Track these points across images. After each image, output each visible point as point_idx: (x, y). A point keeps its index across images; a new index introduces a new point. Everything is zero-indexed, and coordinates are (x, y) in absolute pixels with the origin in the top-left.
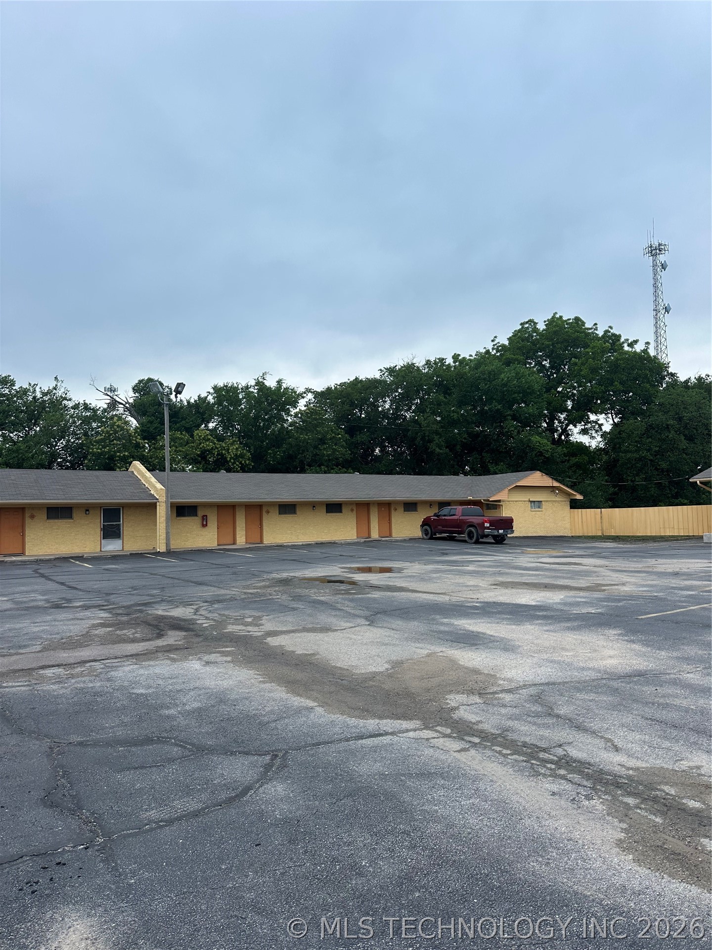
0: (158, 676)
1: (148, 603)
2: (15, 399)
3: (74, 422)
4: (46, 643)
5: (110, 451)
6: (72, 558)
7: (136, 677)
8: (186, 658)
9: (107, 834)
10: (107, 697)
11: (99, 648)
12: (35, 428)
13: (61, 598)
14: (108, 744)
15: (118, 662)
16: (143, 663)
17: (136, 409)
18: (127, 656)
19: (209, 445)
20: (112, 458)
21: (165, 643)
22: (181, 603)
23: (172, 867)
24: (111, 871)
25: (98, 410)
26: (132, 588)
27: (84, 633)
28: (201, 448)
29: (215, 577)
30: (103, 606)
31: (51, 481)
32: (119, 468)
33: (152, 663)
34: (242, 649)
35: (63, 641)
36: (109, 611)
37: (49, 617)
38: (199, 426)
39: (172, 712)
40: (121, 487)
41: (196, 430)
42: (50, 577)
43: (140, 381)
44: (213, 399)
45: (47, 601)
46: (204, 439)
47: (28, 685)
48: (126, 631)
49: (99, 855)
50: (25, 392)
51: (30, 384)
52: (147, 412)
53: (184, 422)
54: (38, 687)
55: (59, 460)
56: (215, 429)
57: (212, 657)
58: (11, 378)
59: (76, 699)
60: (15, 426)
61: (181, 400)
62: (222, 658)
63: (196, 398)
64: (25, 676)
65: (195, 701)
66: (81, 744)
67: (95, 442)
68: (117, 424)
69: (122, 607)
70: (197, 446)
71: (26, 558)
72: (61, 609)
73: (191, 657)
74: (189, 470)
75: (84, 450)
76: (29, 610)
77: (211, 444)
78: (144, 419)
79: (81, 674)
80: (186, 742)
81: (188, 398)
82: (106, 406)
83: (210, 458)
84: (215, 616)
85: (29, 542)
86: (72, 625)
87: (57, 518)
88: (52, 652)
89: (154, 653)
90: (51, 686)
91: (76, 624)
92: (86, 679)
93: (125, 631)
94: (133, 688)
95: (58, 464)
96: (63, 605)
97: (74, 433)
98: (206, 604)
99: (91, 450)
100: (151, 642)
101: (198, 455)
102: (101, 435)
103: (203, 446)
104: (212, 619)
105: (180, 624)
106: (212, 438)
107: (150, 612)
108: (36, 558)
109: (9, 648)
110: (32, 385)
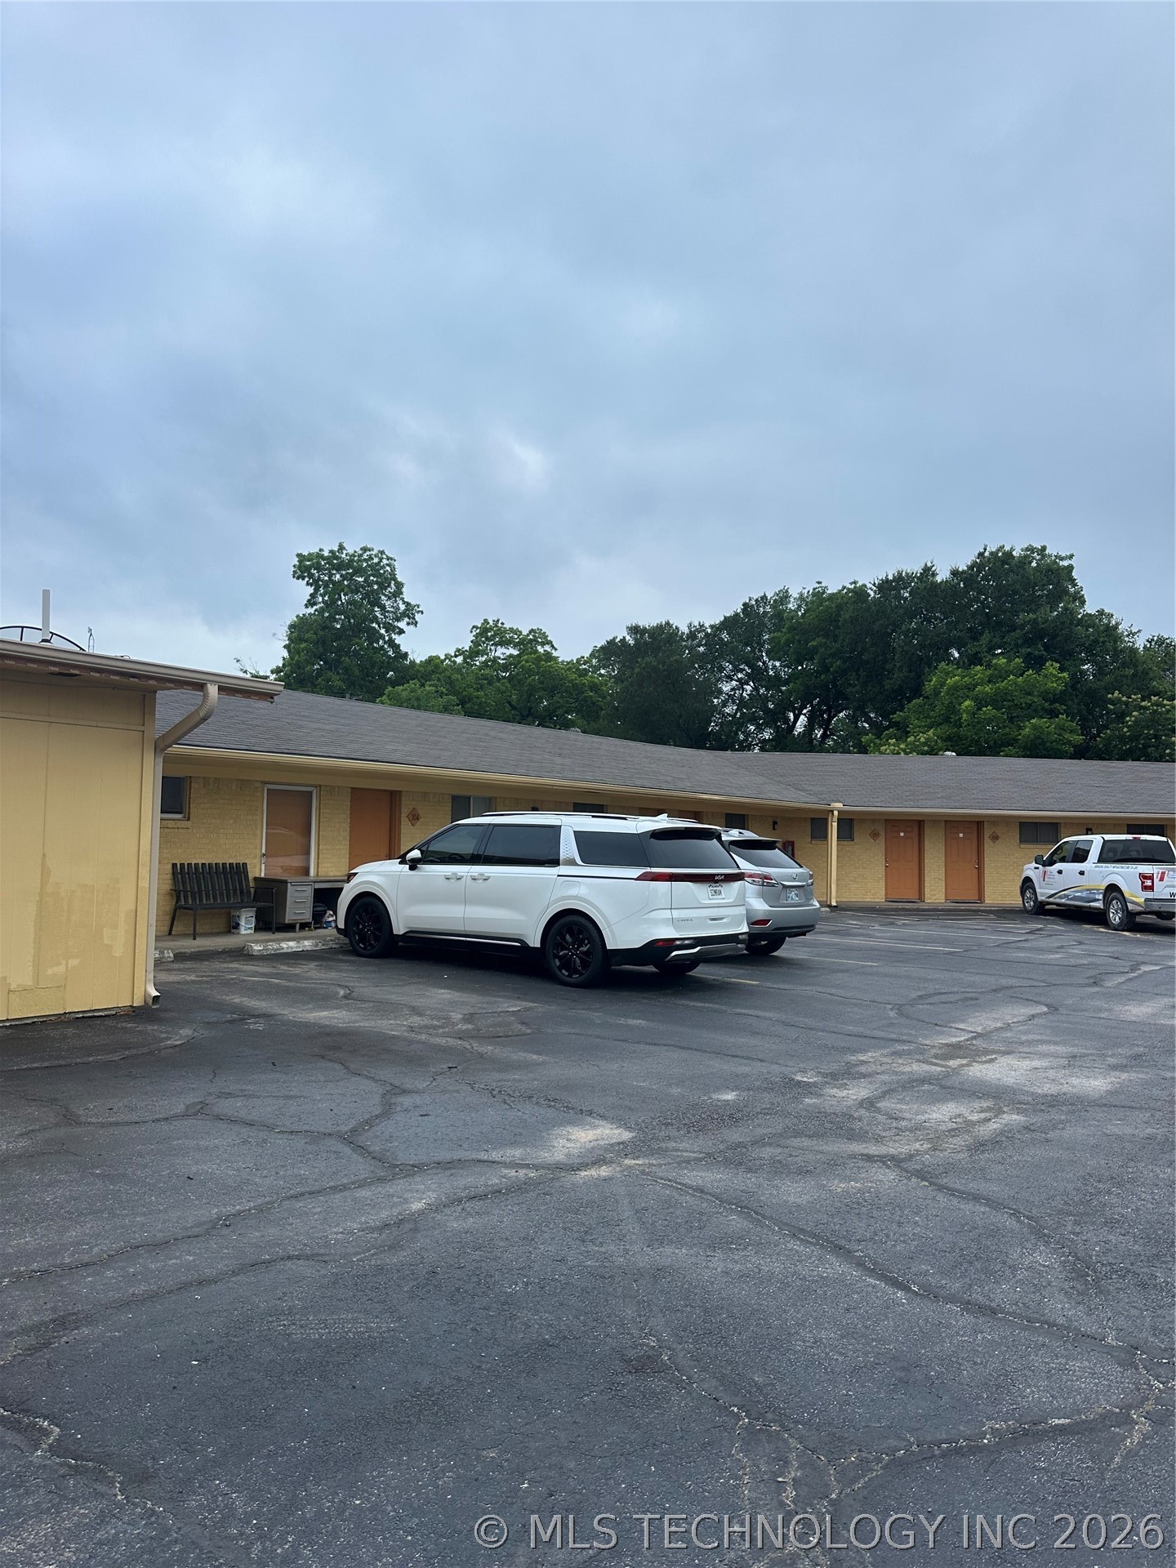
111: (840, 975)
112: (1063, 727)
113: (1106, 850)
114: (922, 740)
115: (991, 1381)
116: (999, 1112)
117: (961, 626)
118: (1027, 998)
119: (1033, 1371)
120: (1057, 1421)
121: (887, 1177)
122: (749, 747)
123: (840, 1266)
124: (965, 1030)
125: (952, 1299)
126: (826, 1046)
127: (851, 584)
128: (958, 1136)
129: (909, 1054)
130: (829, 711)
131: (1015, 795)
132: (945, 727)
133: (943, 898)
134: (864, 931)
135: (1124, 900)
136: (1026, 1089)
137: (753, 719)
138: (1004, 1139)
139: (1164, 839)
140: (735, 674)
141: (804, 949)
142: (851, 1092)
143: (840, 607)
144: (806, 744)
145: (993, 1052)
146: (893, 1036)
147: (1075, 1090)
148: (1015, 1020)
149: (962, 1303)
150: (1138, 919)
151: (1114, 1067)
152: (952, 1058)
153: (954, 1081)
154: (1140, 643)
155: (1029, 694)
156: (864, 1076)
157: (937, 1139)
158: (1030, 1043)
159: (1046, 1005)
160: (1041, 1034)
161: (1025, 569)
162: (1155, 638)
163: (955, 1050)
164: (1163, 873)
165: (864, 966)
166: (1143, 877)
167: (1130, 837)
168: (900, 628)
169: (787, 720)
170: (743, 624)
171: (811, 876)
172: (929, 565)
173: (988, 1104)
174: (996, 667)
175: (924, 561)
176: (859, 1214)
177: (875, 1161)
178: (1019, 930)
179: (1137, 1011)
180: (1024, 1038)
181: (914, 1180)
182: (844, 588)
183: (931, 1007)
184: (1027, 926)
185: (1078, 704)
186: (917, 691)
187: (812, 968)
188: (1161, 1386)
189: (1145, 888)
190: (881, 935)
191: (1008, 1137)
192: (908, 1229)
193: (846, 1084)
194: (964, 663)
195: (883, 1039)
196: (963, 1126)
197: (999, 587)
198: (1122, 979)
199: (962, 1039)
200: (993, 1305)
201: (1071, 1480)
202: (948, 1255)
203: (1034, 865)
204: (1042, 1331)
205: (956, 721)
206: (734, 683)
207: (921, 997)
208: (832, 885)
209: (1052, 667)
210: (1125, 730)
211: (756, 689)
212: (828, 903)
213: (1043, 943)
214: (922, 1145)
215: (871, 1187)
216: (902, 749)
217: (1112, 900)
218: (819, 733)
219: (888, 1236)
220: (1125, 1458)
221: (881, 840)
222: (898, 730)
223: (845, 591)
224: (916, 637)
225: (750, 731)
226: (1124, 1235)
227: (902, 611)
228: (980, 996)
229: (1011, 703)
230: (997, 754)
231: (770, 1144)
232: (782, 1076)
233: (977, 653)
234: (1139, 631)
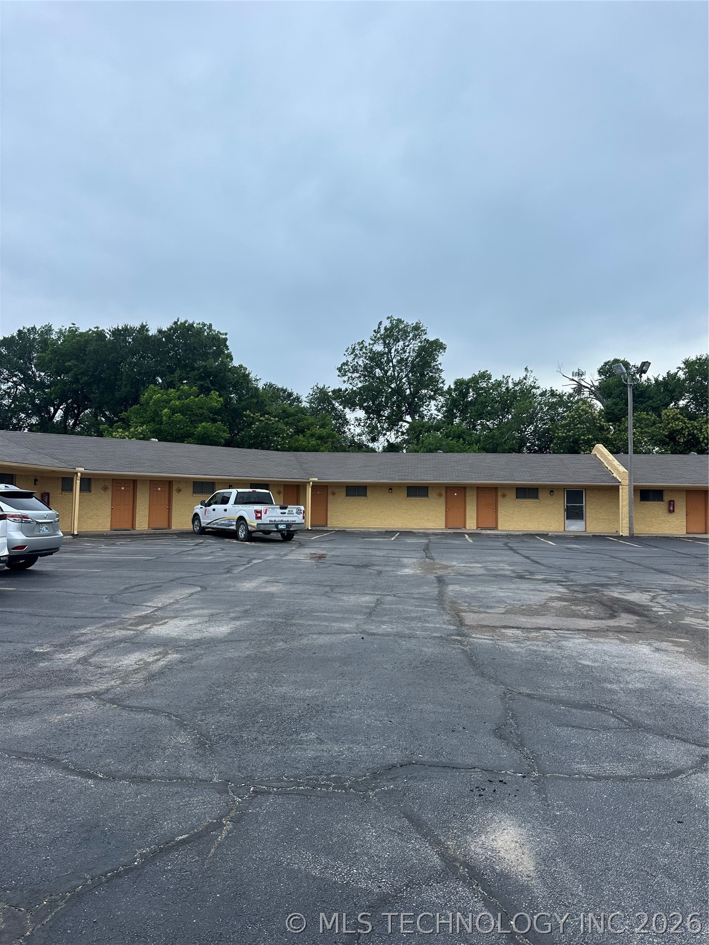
0: (605, 653)
1: (605, 584)
2: (491, 391)
3: (542, 409)
4: (509, 607)
5: (574, 434)
6: (538, 535)
7: (584, 650)
8: (636, 642)
9: (543, 772)
10: (556, 662)
11: (554, 618)
12: (507, 416)
13: (525, 570)
14: (552, 701)
15: (570, 634)
16: (593, 639)
17: (602, 392)
18: (578, 630)
19: (678, 425)
20: (576, 442)
21: (617, 624)
22: (638, 588)
23: (594, 814)
24: (542, 800)
25: (563, 395)
26: (591, 568)
27: (542, 603)
28: (669, 429)
29: (680, 567)
30: (562, 581)
31: (519, 463)
32: (584, 451)
33: (601, 640)
34: (698, 643)
35: (524, 607)
36: (567, 587)
37: (513, 586)
38: (668, 405)
39: (614, 687)
40: (584, 470)
41: (664, 409)
42: (517, 551)
43: (606, 364)
44: (684, 374)
45: (513, 571)
46: (672, 418)
47: (491, 640)
48: (581, 607)
49: (533, 785)
50: (499, 384)
51: (504, 377)
52: (612, 394)
53: (651, 401)
54: (499, 643)
55: (528, 444)
56: (686, 406)
57: (664, 645)
58: (488, 372)
59: (529, 658)
60: (491, 415)
61: (648, 379)
62: (674, 647)
63: (665, 375)
64: (490, 632)
65: (639, 682)
66: (529, 695)
67: (560, 426)
68: (581, 408)
69: (579, 585)
70: (665, 426)
71: (499, 533)
72: (524, 580)
73: (641, 641)
74: (656, 452)
75: (550, 434)
76: (497, 577)
77: (680, 423)
78: (610, 402)
79: (536, 639)
80: (624, 717)
81: (656, 376)
82: (571, 391)
83: (679, 439)
84: (673, 606)
85: (501, 518)
86: (533, 595)
87: (525, 497)
88: (513, 615)
89: (604, 631)
90: (510, 644)
91: (536, 595)
92: (540, 643)
93: (579, 608)
94: (581, 659)
95: (528, 448)
96: (527, 577)
97: (542, 419)
98: (664, 593)
99: (556, 435)
100: (603, 621)
101: (666, 436)
102: (566, 419)
103: (672, 427)
104: (669, 609)
105: (634, 609)
106: (682, 417)
107: (605, 593)
108: (507, 533)
109: (480, 607)
110: (505, 377)
111: (74, 579)
112: (218, 428)
113: (238, 497)
114: (139, 431)
115: (143, 823)
116: (167, 654)
117: (163, 364)
118: (190, 583)
119: (169, 810)
120: (180, 838)
121: (89, 707)
122: (20, 428)
123: (50, 772)
124: (151, 606)
125: (124, 777)
126: (59, 627)
127: (95, 328)
128: (139, 673)
129: (114, 625)
130: (78, 408)
131: (191, 466)
132: (152, 424)
133: (147, 527)
134: (95, 550)
135: (246, 525)
136: (183, 638)
137: (24, 409)
138: (167, 670)
139: (268, 491)
140: (11, 378)
141: (51, 564)
142: (72, 654)
143: (87, 342)
144: (62, 429)
145: (166, 618)
146: (105, 615)
147: (211, 635)
148: (182, 597)
149: (130, 778)
150: (254, 535)
151: (234, 619)
152: (141, 624)
153: (141, 639)
154: (261, 385)
155: (201, 408)
156: (83, 643)
157: (125, 676)
158: (189, 610)
159: (201, 587)
160: (196, 604)
161: (200, 336)
162: (268, 384)
163: (143, 620)
164: (266, 510)
165: (91, 572)
166: (257, 512)
167: (251, 490)
168: (126, 361)
169: (49, 412)
170: (18, 344)
171: (58, 516)
172: (145, 324)
173: (159, 650)
174: (182, 390)
175: (142, 321)
176: (68, 734)
177: (84, 697)
178: (190, 544)
179: (248, 586)
180: (185, 607)
181: (108, 705)
182: (90, 330)
183: (132, 595)
184: (195, 541)
185: (228, 416)
186: (136, 400)
187: (55, 576)
188: (240, 800)
189: (257, 518)
190: (105, 551)
191: (169, 669)
192: (101, 738)
193: (70, 650)
194: (164, 386)
195: (98, 618)
196: (143, 665)
197: (185, 344)
198: (242, 568)
199: (149, 612)
200: (150, 774)
201: (185, 872)
202: (124, 749)
203: (200, 506)
204: (177, 784)
205: (158, 421)
206: (10, 384)
207: (126, 589)
208: (75, 521)
209: (214, 394)
210: (252, 432)
211: (27, 389)
212: (72, 533)
213: (202, 551)
214: (115, 682)
215: (78, 715)
216: (126, 435)
217: (240, 525)
218: (71, 422)
219: (86, 745)
220: (217, 849)
221: (109, 492)
222: (123, 423)
223: (91, 332)
224: (136, 367)
225: (21, 417)
226: (228, 716)
227: (127, 350)
228: (163, 584)
229: (191, 413)
230: (183, 442)
231: (9, 698)
232: (24, 650)
233: (173, 381)
234: (260, 379)
